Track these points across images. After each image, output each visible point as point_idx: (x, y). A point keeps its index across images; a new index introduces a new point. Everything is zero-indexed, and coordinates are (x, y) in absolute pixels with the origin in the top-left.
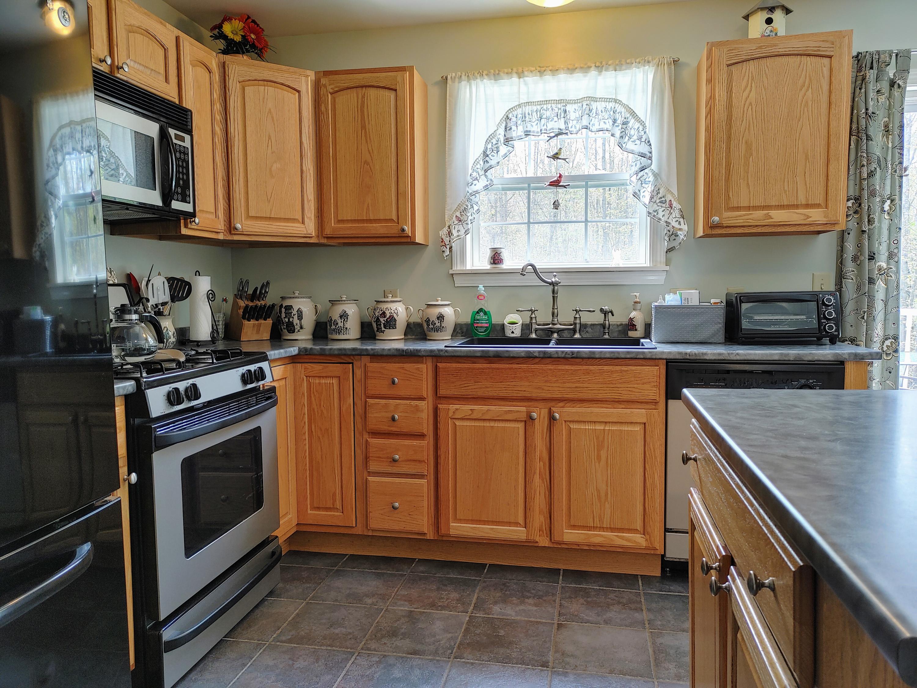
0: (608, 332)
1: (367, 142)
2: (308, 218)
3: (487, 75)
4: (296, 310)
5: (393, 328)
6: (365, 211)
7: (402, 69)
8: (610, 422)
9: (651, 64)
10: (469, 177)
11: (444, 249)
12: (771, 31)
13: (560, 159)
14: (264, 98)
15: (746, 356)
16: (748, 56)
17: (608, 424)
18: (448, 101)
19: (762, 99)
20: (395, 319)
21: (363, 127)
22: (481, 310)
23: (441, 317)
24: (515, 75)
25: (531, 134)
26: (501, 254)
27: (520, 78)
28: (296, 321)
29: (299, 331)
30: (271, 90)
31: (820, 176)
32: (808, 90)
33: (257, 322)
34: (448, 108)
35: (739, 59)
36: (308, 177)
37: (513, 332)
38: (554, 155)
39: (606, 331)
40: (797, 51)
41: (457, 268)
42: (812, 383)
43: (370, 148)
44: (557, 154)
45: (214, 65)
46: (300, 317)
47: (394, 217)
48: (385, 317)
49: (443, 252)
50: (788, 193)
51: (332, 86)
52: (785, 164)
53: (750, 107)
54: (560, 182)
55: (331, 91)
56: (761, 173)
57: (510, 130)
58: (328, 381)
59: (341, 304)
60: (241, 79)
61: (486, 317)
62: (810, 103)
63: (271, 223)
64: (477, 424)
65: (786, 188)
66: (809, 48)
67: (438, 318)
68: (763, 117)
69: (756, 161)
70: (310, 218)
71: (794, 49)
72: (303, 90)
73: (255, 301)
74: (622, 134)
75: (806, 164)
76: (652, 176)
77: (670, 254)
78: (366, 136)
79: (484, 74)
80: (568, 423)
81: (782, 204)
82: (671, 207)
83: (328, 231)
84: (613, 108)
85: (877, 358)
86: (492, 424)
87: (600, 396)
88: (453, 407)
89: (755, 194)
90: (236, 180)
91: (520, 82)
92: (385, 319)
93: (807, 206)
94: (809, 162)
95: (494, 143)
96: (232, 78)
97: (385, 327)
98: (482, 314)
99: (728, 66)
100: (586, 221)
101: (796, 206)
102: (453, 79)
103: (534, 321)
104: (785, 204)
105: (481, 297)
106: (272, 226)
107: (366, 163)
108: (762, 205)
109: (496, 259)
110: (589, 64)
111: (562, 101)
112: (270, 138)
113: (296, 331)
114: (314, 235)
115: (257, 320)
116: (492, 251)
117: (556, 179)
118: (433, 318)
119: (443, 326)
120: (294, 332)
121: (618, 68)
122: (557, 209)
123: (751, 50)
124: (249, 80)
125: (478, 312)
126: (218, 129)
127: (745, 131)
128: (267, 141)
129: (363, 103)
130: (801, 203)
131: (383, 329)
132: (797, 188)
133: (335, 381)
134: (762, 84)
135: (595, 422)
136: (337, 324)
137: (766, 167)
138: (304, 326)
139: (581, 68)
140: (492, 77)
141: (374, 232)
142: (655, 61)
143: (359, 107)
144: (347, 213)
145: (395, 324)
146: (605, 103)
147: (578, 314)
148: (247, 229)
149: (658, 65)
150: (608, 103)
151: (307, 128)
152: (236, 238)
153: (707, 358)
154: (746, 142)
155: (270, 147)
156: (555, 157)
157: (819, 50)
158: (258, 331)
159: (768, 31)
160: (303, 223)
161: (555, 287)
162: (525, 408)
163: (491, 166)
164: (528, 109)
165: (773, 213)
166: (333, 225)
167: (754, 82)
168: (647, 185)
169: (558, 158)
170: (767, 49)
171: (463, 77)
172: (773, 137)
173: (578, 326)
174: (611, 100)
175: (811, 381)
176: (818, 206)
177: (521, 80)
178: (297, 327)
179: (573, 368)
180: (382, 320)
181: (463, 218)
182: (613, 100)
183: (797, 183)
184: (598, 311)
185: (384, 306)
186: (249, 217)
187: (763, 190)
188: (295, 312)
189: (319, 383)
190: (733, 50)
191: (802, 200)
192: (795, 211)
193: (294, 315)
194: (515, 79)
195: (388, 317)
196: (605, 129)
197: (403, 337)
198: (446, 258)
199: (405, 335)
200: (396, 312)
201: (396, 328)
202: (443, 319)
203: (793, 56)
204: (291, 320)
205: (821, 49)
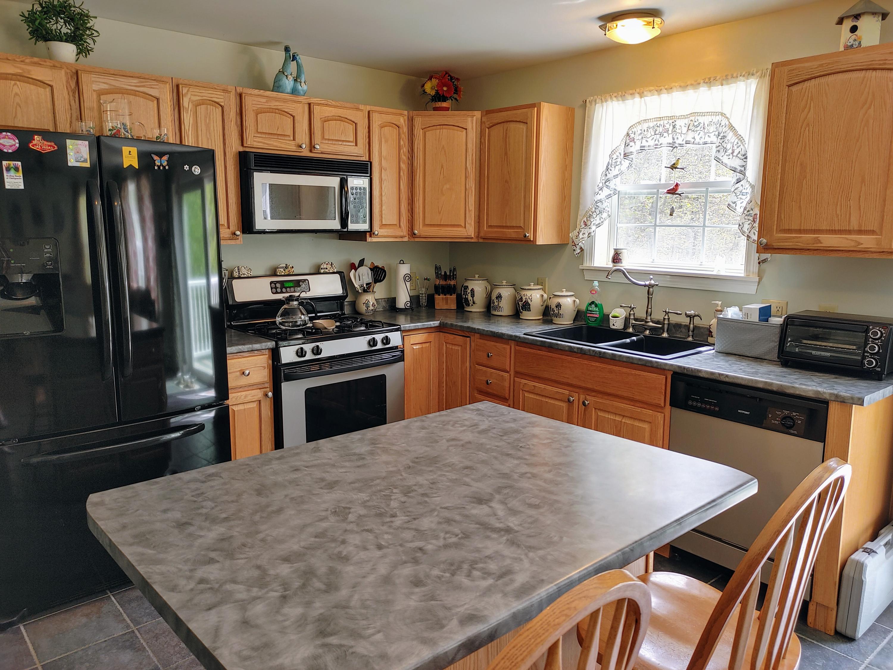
0: (692, 335)
1: (507, 165)
2: (468, 223)
3: (615, 97)
4: (470, 289)
5: (528, 311)
6: (504, 219)
7: (533, 106)
8: (626, 416)
9: (755, 76)
10: (597, 188)
11: (575, 248)
12: (855, 40)
13: (678, 168)
14: (439, 138)
15: (734, 379)
16: (809, 75)
17: (625, 418)
18: (586, 121)
19: (819, 119)
20: (529, 304)
21: (506, 154)
22: (593, 303)
23: (559, 306)
24: (637, 96)
25: (645, 148)
26: (620, 255)
27: (641, 97)
28: (470, 298)
29: (472, 305)
30: (445, 132)
31: (876, 201)
32: (869, 108)
33: (445, 297)
34: (585, 128)
35: (799, 79)
36: (470, 193)
37: (614, 325)
38: (672, 165)
39: (691, 333)
40: (860, 66)
41: (587, 264)
42: (795, 416)
43: (509, 170)
44: (674, 164)
45: (402, 121)
46: (473, 296)
47: (522, 225)
48: (522, 301)
49: (574, 250)
50: (839, 216)
51: (488, 123)
52: (839, 187)
53: (807, 129)
54: (676, 190)
55: (488, 126)
56: (813, 196)
57: (627, 146)
58: (456, 348)
59: (497, 287)
60: (423, 127)
61: (597, 309)
62: (871, 121)
63: (441, 228)
64: (538, 398)
65: (838, 212)
66: (873, 62)
67: (556, 307)
68: (819, 138)
69: (810, 183)
70: (470, 224)
71: (857, 64)
72: (469, 127)
73: (448, 280)
74: (718, 149)
75: (862, 187)
76: (750, 187)
77: (763, 265)
78: (507, 161)
79: (613, 96)
80: (597, 410)
81: (833, 228)
82: (754, 220)
83: (482, 234)
84: (720, 121)
85: (859, 403)
86: (547, 400)
87: (620, 393)
88: (524, 381)
89: (806, 217)
90: (417, 199)
91: (641, 101)
92: (522, 303)
93: (860, 232)
94: (865, 185)
95: (614, 158)
96: (417, 127)
97: (522, 309)
98: (593, 306)
99: (789, 86)
100: (704, 226)
101: (849, 232)
102: (591, 102)
103: (632, 317)
104: (836, 229)
105: (593, 292)
106: (441, 231)
107: (506, 182)
108: (813, 228)
109: (616, 259)
110: (699, 81)
111: (673, 117)
112: (442, 167)
113: (471, 305)
114: (473, 236)
115: (445, 295)
116: (615, 251)
117: (672, 187)
118: (553, 306)
119: (560, 313)
120: (469, 306)
121: (724, 82)
122: (672, 215)
123: (812, 69)
124: (429, 127)
125: (590, 304)
126: (404, 166)
127: (801, 153)
128: (440, 169)
129: (506, 133)
130: (853, 228)
131: (521, 311)
132: (850, 211)
133: (459, 348)
134: (821, 103)
135: (616, 414)
136: (494, 303)
137: (819, 190)
138: (476, 302)
139: (692, 85)
140: (620, 99)
141: (509, 236)
142: (758, 74)
143: (504, 138)
144: (494, 222)
145: (529, 308)
146: (712, 116)
147: (667, 315)
148: (423, 233)
149: (760, 77)
150: (715, 116)
151: (471, 156)
152: (417, 240)
153: (701, 376)
154: (801, 165)
155: (442, 173)
156: (673, 167)
157: (885, 64)
158: (447, 303)
159: (851, 41)
160: (465, 228)
161: (650, 289)
162: (568, 392)
163: (608, 179)
164: (645, 126)
165: (821, 236)
166: (485, 229)
167: (813, 102)
168: (745, 197)
169: (676, 168)
170: (829, 66)
171: (597, 101)
172: (828, 159)
173: (666, 327)
174: (717, 114)
175: (794, 414)
176: (873, 232)
177: (643, 99)
178: (471, 302)
179: (602, 365)
180: (520, 303)
181: (588, 223)
182: (720, 114)
183: (850, 207)
184: (684, 315)
185: (523, 293)
186: (425, 225)
187: (815, 214)
188: (469, 291)
189: (452, 348)
190: (793, 70)
191: (854, 224)
192: (847, 236)
193: (469, 293)
194: (637, 99)
195: (524, 301)
196: (709, 142)
197: (542, 317)
198: (576, 256)
199: (543, 316)
200: (530, 298)
201: (530, 311)
202: (560, 308)
203: (857, 72)
204: (467, 296)
205: (887, 62)
